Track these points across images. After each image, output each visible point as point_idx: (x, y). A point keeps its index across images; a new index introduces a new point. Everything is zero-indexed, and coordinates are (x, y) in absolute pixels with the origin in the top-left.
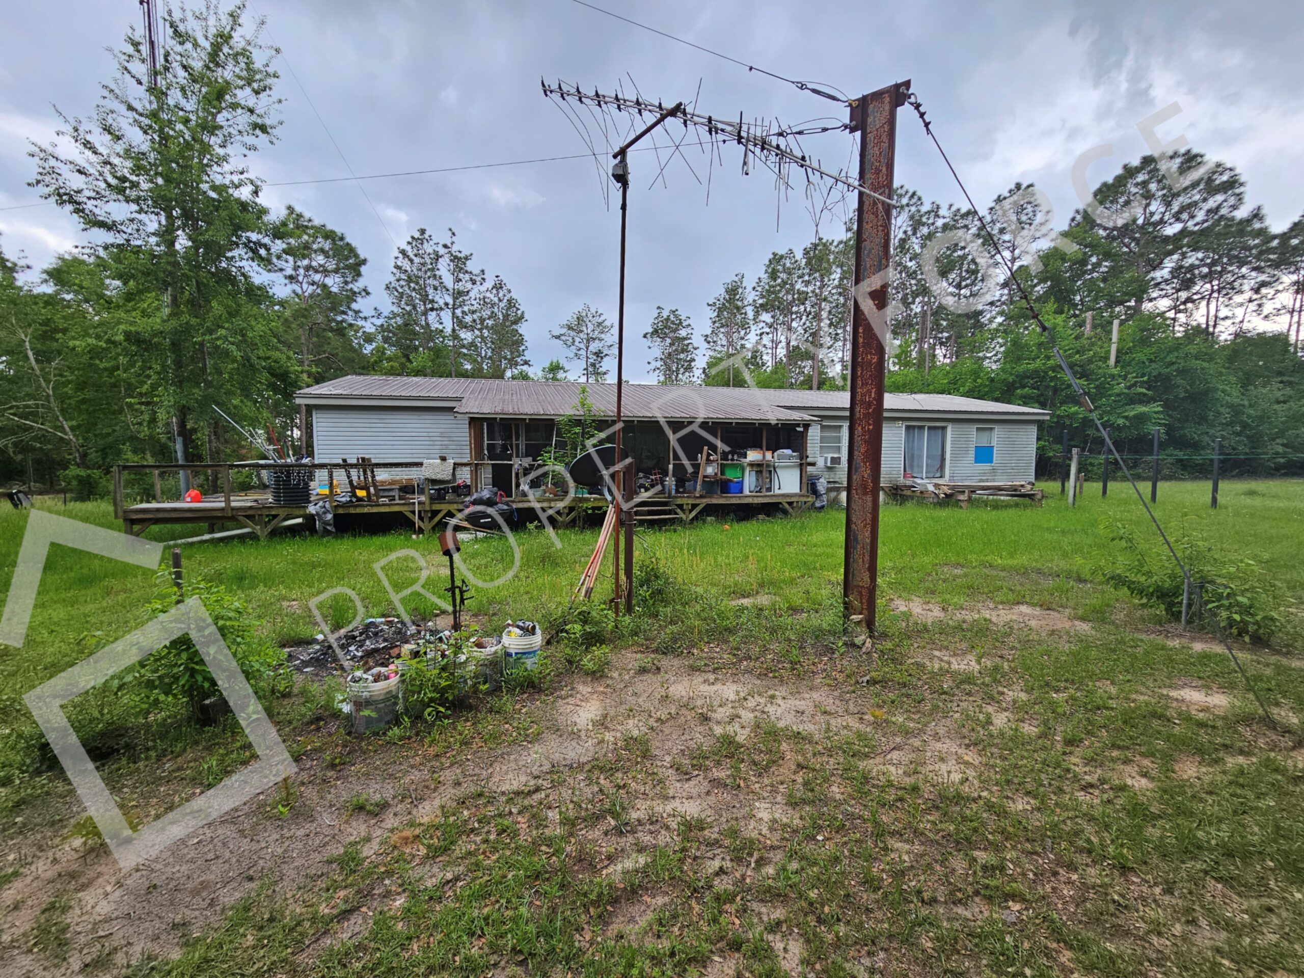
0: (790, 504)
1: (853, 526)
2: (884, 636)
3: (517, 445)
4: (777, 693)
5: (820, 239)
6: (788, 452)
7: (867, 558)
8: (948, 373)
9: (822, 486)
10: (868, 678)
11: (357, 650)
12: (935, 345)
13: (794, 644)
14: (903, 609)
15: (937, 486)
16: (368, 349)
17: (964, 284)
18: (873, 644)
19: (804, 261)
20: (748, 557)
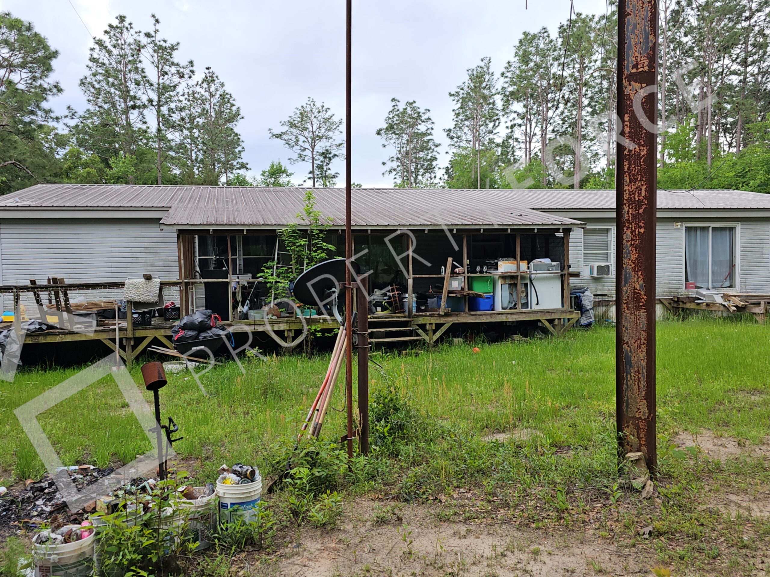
0: (551, 321)
1: (625, 347)
2: (669, 476)
3: (234, 261)
4: (542, 548)
5: (579, 15)
6: (547, 261)
7: (643, 383)
8: (735, 164)
9: (588, 300)
10: (650, 528)
11: (45, 504)
12: (718, 132)
13: (559, 487)
14: (690, 444)
15: (725, 297)
16: (61, 153)
17: (750, 59)
18: (655, 488)
19: (560, 40)
20: (503, 385)
